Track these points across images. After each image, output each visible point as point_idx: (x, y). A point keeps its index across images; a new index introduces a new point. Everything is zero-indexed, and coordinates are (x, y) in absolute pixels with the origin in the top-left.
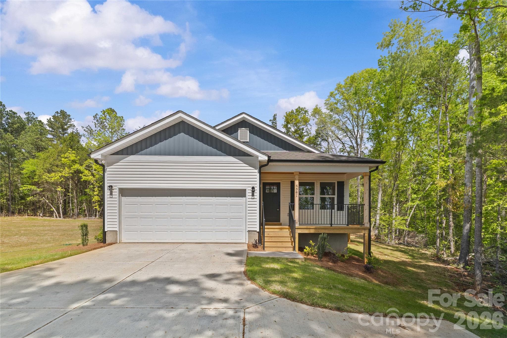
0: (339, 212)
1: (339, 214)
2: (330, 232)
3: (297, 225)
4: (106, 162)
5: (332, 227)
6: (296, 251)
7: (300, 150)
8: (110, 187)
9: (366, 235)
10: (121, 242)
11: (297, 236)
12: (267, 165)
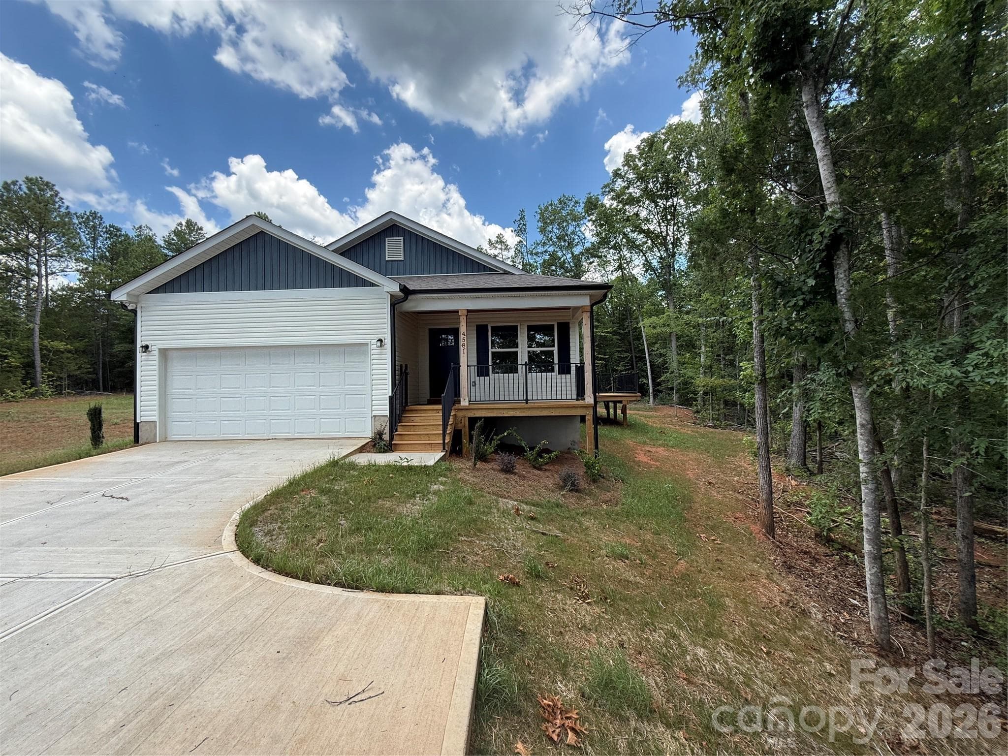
0: (560, 376)
1: (559, 380)
2: (524, 415)
3: (464, 403)
4: (139, 306)
5: (526, 406)
6: (447, 451)
7: (491, 270)
8: (146, 348)
9: (589, 418)
10: (165, 440)
11: (467, 423)
12: (405, 299)
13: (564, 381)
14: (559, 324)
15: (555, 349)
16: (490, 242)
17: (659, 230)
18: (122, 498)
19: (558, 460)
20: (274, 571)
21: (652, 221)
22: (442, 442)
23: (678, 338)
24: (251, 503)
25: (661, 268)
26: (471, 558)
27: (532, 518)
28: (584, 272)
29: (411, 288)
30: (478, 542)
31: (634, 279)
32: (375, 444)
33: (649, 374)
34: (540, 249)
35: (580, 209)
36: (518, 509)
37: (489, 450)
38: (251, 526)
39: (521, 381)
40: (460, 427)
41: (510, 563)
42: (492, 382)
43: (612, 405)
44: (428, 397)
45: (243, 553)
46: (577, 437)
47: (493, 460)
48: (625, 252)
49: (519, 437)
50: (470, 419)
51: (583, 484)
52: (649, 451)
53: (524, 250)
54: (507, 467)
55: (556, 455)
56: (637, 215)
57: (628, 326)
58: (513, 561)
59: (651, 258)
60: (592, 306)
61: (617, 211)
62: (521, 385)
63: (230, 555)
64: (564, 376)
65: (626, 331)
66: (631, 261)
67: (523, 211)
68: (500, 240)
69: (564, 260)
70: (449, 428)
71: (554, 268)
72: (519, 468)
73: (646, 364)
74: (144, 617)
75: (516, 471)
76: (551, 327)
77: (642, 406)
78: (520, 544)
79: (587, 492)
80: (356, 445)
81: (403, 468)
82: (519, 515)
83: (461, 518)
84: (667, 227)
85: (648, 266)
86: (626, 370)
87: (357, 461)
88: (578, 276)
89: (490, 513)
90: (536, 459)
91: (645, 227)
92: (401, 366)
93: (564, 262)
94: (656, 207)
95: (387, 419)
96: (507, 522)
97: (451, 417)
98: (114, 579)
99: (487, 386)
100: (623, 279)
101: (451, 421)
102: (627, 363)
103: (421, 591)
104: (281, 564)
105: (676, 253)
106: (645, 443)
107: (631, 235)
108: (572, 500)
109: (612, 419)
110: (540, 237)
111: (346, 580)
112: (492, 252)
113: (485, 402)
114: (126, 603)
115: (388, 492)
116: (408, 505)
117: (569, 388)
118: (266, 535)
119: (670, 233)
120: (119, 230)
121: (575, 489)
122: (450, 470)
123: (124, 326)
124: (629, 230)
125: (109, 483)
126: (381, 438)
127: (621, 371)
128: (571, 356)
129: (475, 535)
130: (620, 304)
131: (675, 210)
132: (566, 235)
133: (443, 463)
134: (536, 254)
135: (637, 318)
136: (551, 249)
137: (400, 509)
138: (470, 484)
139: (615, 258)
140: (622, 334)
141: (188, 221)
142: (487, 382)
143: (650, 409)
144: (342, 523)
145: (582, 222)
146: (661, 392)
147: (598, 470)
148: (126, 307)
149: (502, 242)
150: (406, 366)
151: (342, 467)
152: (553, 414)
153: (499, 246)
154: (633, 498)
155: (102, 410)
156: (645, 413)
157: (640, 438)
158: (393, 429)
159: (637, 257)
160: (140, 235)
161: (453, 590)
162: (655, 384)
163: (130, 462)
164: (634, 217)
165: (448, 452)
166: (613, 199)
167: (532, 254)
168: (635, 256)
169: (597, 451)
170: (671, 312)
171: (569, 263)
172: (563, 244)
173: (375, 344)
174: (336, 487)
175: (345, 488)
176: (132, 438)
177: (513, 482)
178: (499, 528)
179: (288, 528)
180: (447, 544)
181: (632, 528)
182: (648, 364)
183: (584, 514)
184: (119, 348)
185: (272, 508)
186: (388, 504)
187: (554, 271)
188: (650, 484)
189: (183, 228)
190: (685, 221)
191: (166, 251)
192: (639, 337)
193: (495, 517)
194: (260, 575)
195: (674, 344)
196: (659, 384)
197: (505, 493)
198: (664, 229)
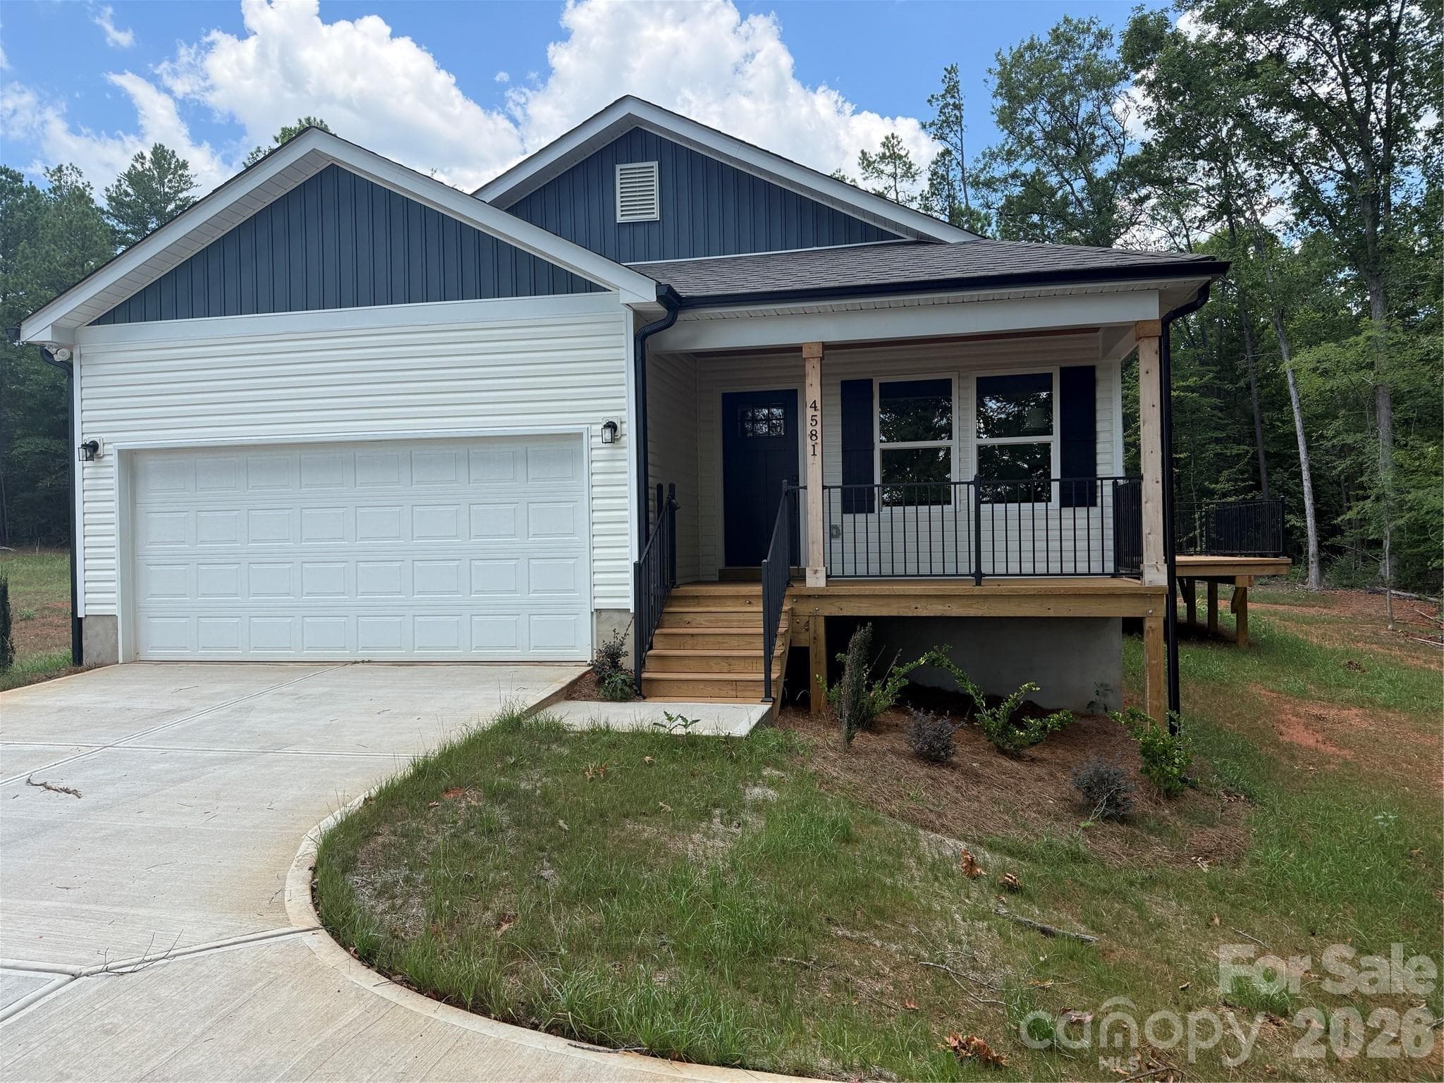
0: (1068, 512)
1: (1067, 523)
2: (972, 612)
3: (816, 580)
4: (76, 353)
5: (977, 590)
6: (774, 701)
7: (882, 235)
8: (92, 449)
9: (1155, 625)
10: (134, 659)
11: (821, 631)
12: (669, 323)
13: (1081, 523)
14: (1066, 373)
15: (1055, 441)
16: (866, 162)
17: (1344, 97)
18: (67, 791)
19: (1065, 736)
20: (408, 983)
21: (1324, 73)
22: (762, 677)
23: (1397, 399)
24: (337, 814)
25: (1348, 205)
26: (867, 985)
27: (1012, 889)
28: (1119, 226)
29: (684, 292)
30: (878, 943)
31: (1266, 239)
32: (603, 679)
33: (1308, 502)
34: (1000, 170)
35: (1111, 53)
36: (972, 863)
37: (884, 703)
38: (344, 872)
39: (963, 525)
40: (803, 640)
41: (966, 1004)
42: (886, 526)
43: (1201, 588)
44: (721, 564)
45: (335, 934)
46: (1113, 675)
47: (891, 728)
48: (1244, 167)
49: (957, 672)
50: (831, 622)
51: (1139, 803)
52: (1320, 718)
53: (955, 174)
54: (931, 746)
55: (1061, 723)
56: (1278, 57)
57: (1246, 371)
58: (974, 1002)
59: (1317, 177)
60: (1166, 321)
61: (1221, 51)
62: (963, 535)
63: (307, 939)
64: (1081, 511)
65: (1242, 383)
66: (1261, 187)
67: (952, 70)
68: (892, 153)
69: (1065, 198)
70: (779, 642)
71: (1035, 218)
72: (964, 753)
73: (1300, 474)
74: (146, 1069)
75: (955, 759)
76: (1044, 381)
77: (1285, 591)
78: (987, 956)
79: (1152, 823)
80: (555, 681)
81: (673, 740)
82: (976, 878)
83: (830, 878)
84: (1368, 85)
85: (1307, 200)
86: (1236, 492)
87: (566, 721)
88: (1102, 238)
89: (901, 868)
90: (1005, 730)
91: (1300, 92)
92: (660, 487)
93: (1065, 202)
94: (1335, 33)
95: (629, 619)
96: (947, 894)
97: (783, 617)
98: (75, 976)
99: (873, 536)
100: (1233, 237)
101: (783, 627)
102: (1242, 472)
103: (758, 1062)
104: (423, 969)
105: (1394, 159)
106: (1303, 695)
107: (1260, 116)
108: (1112, 843)
109: (1201, 627)
110: (998, 138)
111: (574, 1020)
112: (873, 184)
113: (868, 579)
114: (107, 1032)
115: (645, 801)
116: (696, 837)
117: (1096, 545)
118: (379, 895)
119: (1379, 103)
120: (17, 178)
121: (1118, 814)
122: (789, 750)
123: (32, 396)
124: (1253, 103)
125: (33, 754)
126: (615, 665)
127: (1224, 495)
128: (1099, 458)
129: (869, 925)
130: (1223, 310)
131: (1395, 34)
132: (1072, 126)
133: (769, 731)
134: (989, 184)
135: (1275, 347)
136: (1029, 168)
137: (676, 846)
138: (842, 789)
139: (1213, 182)
140: (1228, 393)
141: (156, 148)
142: (873, 527)
143: (1309, 600)
144: (545, 874)
145: (1117, 89)
146: (1339, 551)
147: (1180, 766)
148: (51, 356)
149: (895, 157)
150: (672, 487)
151: (531, 733)
152: (1052, 614)
153: (889, 169)
154: (1283, 847)
155: (10, 589)
156: (1297, 610)
157: (1292, 680)
158: (643, 642)
159: (1275, 177)
160: (59, 187)
161: (837, 1066)
162: (1327, 530)
163: (69, 709)
164: (1270, 65)
165: (779, 702)
166: (1207, 18)
167: (976, 184)
168: (1270, 176)
169: (1174, 714)
170: (1376, 327)
171: (1079, 202)
172: (1061, 152)
173: (597, 434)
174: (523, 785)
175: (545, 786)
176: (67, 651)
177: (951, 789)
178: (929, 910)
179: (426, 882)
180: (804, 943)
181: (1289, 930)
182: (1306, 475)
183: (1150, 883)
184: (28, 446)
185: (385, 829)
186: (649, 832)
187: (1035, 226)
188: (1328, 808)
189: (147, 165)
190: (1425, 66)
191: (113, 222)
192: (1279, 400)
193: (913, 879)
194: (377, 991)
195: (1384, 416)
196: (1337, 530)
197: (932, 817)
198: (1359, 93)
